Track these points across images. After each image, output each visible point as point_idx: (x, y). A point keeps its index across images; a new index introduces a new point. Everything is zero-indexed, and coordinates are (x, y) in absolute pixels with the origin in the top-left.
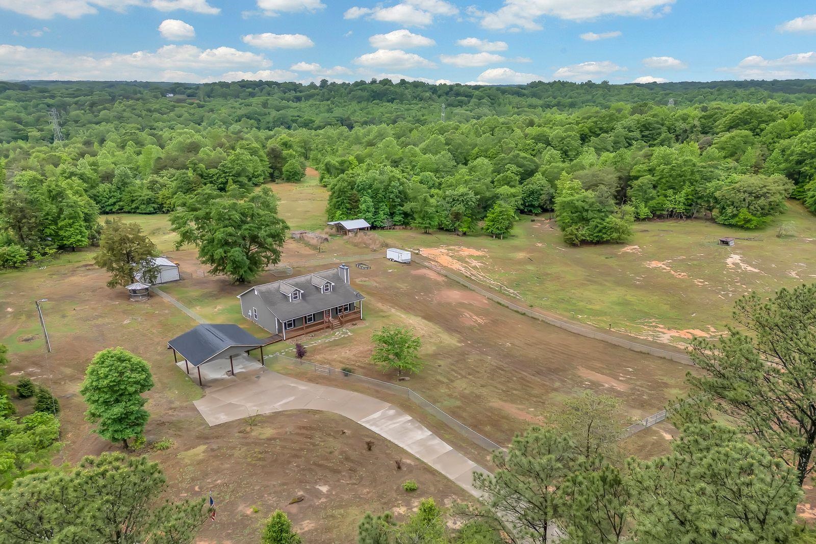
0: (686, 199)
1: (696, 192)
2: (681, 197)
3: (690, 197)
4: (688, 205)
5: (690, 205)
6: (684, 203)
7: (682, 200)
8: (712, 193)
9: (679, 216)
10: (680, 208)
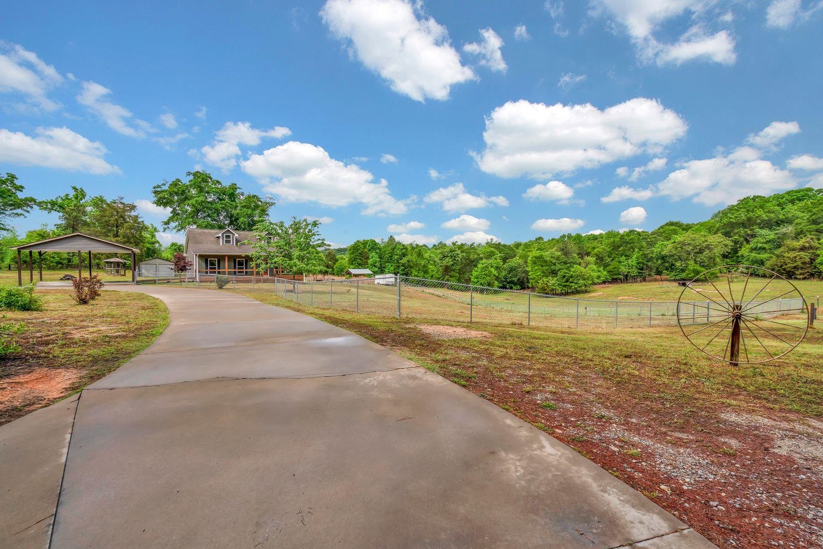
0: (638, 263)
1: (645, 255)
2: (633, 261)
3: (641, 260)
4: (640, 269)
5: (642, 269)
6: (636, 267)
7: (634, 263)
8: (660, 253)
9: (634, 279)
10: (634, 272)
